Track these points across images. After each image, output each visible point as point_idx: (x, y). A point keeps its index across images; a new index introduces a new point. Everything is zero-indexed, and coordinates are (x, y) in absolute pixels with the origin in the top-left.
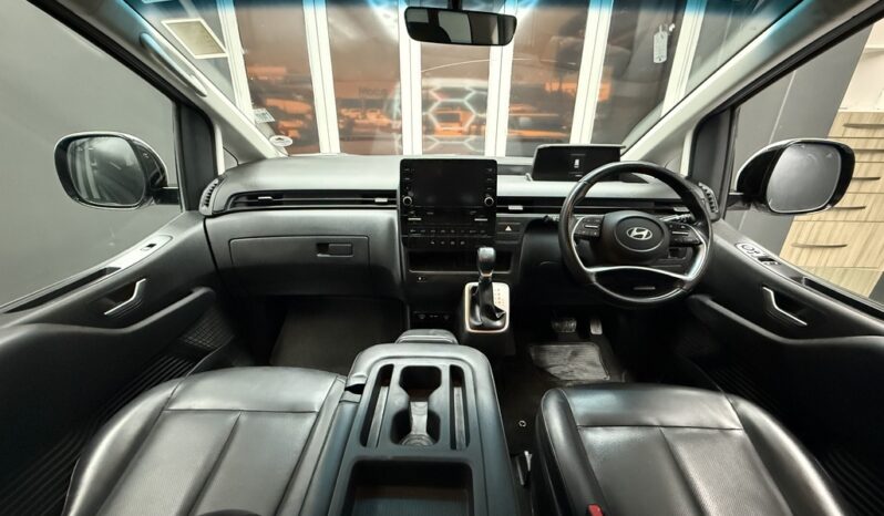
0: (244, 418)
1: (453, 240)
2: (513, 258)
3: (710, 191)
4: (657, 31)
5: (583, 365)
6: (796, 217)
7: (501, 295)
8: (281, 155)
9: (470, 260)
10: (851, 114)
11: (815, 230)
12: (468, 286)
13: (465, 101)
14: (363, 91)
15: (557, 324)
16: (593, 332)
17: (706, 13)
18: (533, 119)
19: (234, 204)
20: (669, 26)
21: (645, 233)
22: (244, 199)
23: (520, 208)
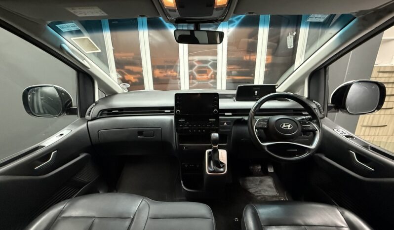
0: (97, 221)
1: (200, 129)
2: (228, 138)
3: (319, 104)
4: (289, 35)
5: (265, 188)
6: (361, 116)
7: (223, 155)
8: (125, 91)
9: (208, 139)
10: (380, 67)
11: (371, 118)
12: (207, 151)
13: (208, 65)
14: (166, 62)
15: (252, 167)
16: (269, 171)
17: (310, 27)
18: (238, 72)
19: (101, 115)
20: (293, 33)
21: (289, 126)
22: (106, 112)
23: (230, 114)
